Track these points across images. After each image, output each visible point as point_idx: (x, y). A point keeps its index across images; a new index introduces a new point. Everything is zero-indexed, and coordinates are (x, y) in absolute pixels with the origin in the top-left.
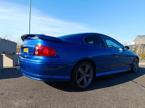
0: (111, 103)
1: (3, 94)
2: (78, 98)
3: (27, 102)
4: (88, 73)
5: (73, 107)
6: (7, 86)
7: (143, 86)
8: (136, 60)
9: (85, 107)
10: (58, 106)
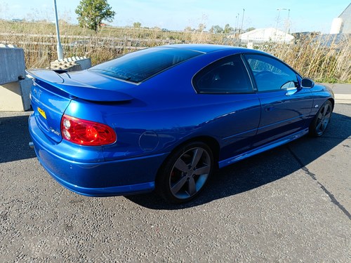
0: (242, 247)
1: (5, 217)
2: (171, 230)
3: (60, 242)
4: (200, 165)
5: (158, 259)
6: (14, 189)
7: (325, 189)
8: (326, 107)
9: (183, 261)
10: (126, 257)
